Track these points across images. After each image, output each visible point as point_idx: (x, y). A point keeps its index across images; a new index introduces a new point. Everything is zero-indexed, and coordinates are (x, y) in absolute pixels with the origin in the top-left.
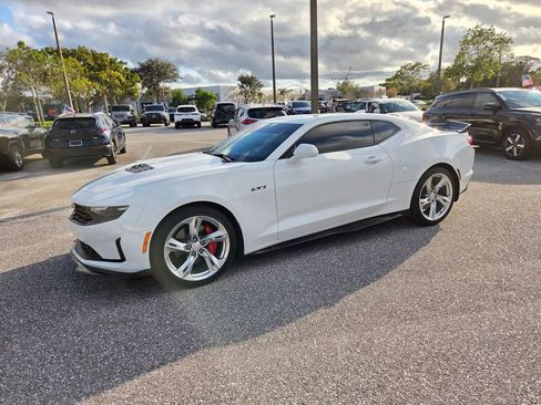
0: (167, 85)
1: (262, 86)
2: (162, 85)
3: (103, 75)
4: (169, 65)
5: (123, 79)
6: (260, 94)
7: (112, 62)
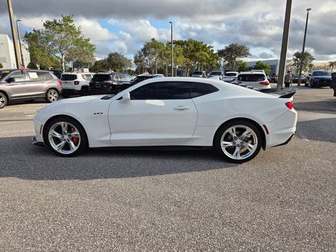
0: (241, 59)
1: (314, 59)
2: (238, 59)
3: (197, 54)
4: (243, 47)
5: (208, 56)
6: (311, 66)
7: (204, 47)
